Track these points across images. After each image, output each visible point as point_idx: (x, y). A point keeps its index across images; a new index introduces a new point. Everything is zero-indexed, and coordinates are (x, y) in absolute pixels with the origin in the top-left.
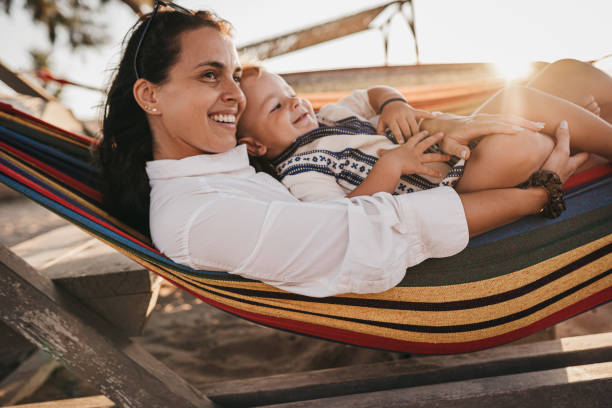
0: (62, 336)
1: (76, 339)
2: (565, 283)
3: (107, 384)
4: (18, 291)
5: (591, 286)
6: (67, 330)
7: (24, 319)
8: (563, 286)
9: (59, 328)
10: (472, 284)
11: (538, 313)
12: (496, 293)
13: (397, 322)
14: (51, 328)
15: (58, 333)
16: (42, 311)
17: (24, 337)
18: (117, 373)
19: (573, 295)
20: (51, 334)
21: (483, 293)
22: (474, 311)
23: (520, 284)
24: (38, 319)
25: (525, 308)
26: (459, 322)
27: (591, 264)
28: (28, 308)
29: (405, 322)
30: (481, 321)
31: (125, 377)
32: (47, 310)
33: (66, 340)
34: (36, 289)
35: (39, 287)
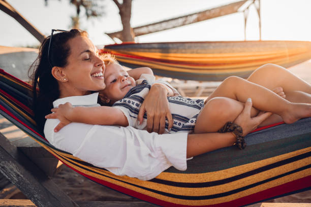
0: (16, 174)
1: (22, 176)
2: (248, 180)
3: (34, 198)
5: (266, 184)
6: (18, 171)
8: (248, 182)
9: (15, 170)
10: (196, 175)
11: (233, 195)
12: (209, 181)
13: (156, 189)
14: (12, 170)
15: (15, 172)
16: (9, 162)
18: (39, 193)
19: (254, 188)
20: (12, 172)
21: (201, 180)
22: (196, 189)
23: (222, 178)
24: (7, 165)
25: (225, 191)
26: (188, 194)
27: (266, 172)
28: (3, 160)
29: (160, 190)
30: (201, 195)
31: (42, 196)
32: (11, 162)
33: (18, 175)
34: (7, 152)
35: (8, 150)
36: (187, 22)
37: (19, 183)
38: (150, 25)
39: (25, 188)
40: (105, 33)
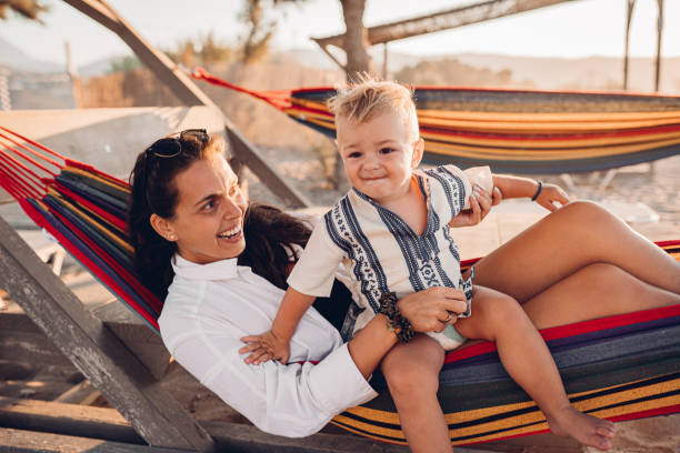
0: (99, 370)
1: (109, 374)
3: (129, 413)
4: (72, 332)
6: (104, 367)
7: (75, 352)
9: (97, 364)
14: (93, 363)
15: (97, 368)
16: (87, 349)
17: (73, 365)
18: (137, 407)
20: (93, 367)
24: (85, 355)
28: (78, 345)
31: (142, 411)
32: (90, 349)
33: (103, 374)
34: (84, 332)
35: (87, 329)
36: (494, 13)
37: (104, 386)
38: (409, 21)
39: (114, 395)
40: (312, 39)
